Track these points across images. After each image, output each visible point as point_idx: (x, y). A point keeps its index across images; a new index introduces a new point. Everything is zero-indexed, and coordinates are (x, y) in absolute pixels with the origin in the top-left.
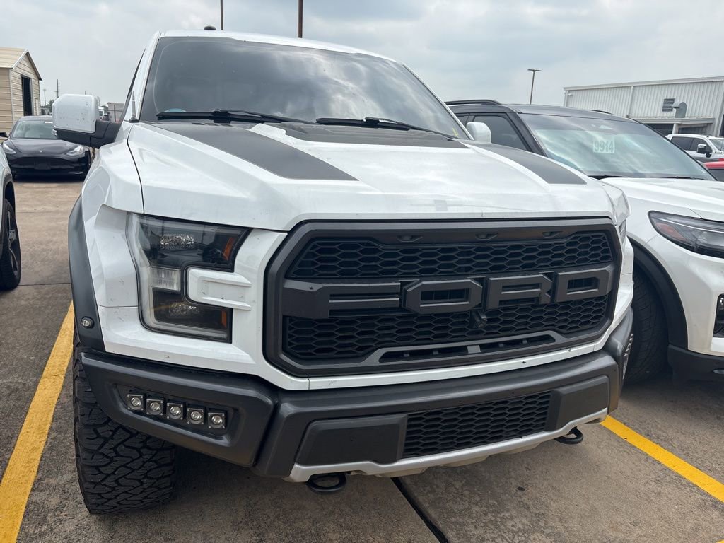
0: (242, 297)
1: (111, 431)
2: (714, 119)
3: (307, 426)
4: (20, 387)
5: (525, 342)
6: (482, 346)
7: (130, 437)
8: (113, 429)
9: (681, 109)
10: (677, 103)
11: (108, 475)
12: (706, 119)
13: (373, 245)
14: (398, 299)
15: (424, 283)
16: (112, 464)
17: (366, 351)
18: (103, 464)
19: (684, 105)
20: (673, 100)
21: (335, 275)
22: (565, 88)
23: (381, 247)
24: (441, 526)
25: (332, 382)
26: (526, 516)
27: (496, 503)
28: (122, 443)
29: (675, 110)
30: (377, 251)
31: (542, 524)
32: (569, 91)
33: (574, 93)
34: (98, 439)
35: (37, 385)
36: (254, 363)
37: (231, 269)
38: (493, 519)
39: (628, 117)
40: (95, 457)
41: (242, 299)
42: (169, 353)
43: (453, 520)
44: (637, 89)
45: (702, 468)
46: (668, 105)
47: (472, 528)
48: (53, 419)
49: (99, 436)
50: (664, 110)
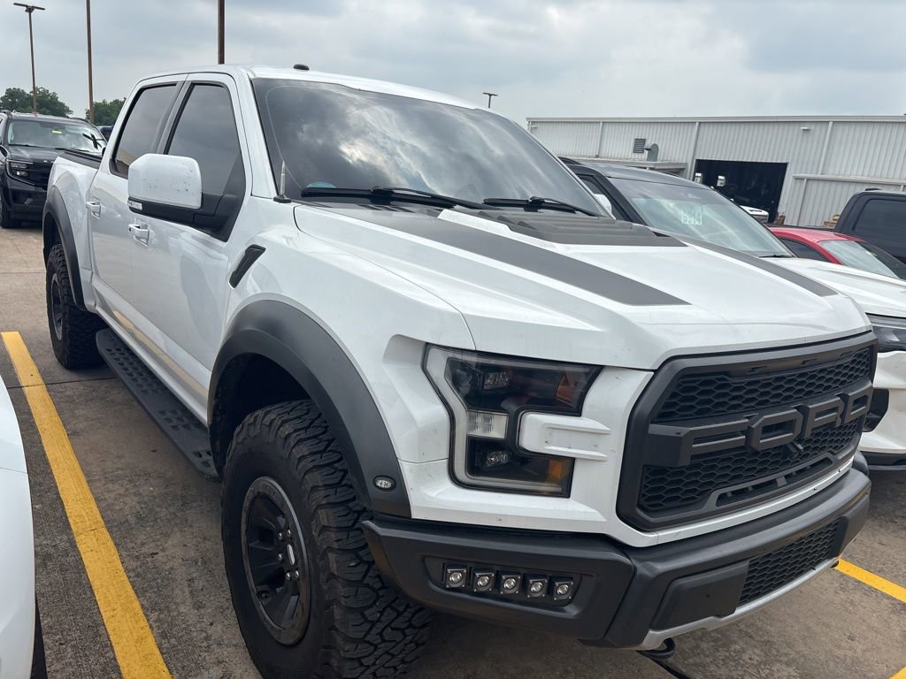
0: (596, 446)
1: (379, 612)
2: (686, 164)
3: (668, 586)
4: (52, 551)
5: (809, 468)
6: (786, 477)
7: (398, 616)
8: (381, 610)
9: (653, 151)
10: (649, 144)
11: (368, 667)
12: (678, 164)
13: (726, 380)
14: (744, 437)
15: (765, 417)
16: (376, 653)
17: (705, 494)
18: (367, 654)
19: (655, 146)
20: (644, 141)
21: (691, 415)
22: (528, 119)
23: (731, 380)
24: (684, 670)
25: (677, 533)
26: (755, 646)
27: (720, 636)
28: (389, 625)
29: (646, 152)
30: (728, 385)
31: (774, 652)
32: (533, 122)
33: (538, 126)
34: (365, 624)
35: (76, 546)
36: (604, 520)
37: (577, 412)
38: (728, 654)
39: (597, 156)
40: (359, 646)
41: (595, 447)
42: (502, 515)
43: (691, 661)
44: (607, 127)
45: (872, 570)
46: (639, 145)
47: (713, 668)
48: (136, 593)
49: (366, 620)
50: (636, 151)
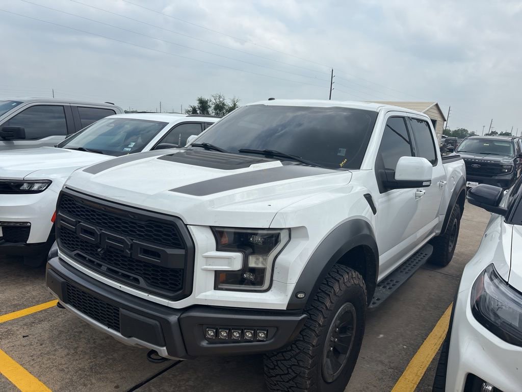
5: (132, 278)
14: (75, 228)
15: (81, 223)
